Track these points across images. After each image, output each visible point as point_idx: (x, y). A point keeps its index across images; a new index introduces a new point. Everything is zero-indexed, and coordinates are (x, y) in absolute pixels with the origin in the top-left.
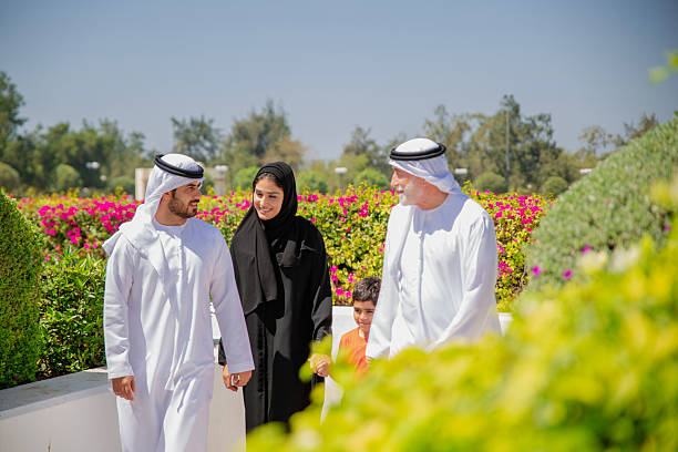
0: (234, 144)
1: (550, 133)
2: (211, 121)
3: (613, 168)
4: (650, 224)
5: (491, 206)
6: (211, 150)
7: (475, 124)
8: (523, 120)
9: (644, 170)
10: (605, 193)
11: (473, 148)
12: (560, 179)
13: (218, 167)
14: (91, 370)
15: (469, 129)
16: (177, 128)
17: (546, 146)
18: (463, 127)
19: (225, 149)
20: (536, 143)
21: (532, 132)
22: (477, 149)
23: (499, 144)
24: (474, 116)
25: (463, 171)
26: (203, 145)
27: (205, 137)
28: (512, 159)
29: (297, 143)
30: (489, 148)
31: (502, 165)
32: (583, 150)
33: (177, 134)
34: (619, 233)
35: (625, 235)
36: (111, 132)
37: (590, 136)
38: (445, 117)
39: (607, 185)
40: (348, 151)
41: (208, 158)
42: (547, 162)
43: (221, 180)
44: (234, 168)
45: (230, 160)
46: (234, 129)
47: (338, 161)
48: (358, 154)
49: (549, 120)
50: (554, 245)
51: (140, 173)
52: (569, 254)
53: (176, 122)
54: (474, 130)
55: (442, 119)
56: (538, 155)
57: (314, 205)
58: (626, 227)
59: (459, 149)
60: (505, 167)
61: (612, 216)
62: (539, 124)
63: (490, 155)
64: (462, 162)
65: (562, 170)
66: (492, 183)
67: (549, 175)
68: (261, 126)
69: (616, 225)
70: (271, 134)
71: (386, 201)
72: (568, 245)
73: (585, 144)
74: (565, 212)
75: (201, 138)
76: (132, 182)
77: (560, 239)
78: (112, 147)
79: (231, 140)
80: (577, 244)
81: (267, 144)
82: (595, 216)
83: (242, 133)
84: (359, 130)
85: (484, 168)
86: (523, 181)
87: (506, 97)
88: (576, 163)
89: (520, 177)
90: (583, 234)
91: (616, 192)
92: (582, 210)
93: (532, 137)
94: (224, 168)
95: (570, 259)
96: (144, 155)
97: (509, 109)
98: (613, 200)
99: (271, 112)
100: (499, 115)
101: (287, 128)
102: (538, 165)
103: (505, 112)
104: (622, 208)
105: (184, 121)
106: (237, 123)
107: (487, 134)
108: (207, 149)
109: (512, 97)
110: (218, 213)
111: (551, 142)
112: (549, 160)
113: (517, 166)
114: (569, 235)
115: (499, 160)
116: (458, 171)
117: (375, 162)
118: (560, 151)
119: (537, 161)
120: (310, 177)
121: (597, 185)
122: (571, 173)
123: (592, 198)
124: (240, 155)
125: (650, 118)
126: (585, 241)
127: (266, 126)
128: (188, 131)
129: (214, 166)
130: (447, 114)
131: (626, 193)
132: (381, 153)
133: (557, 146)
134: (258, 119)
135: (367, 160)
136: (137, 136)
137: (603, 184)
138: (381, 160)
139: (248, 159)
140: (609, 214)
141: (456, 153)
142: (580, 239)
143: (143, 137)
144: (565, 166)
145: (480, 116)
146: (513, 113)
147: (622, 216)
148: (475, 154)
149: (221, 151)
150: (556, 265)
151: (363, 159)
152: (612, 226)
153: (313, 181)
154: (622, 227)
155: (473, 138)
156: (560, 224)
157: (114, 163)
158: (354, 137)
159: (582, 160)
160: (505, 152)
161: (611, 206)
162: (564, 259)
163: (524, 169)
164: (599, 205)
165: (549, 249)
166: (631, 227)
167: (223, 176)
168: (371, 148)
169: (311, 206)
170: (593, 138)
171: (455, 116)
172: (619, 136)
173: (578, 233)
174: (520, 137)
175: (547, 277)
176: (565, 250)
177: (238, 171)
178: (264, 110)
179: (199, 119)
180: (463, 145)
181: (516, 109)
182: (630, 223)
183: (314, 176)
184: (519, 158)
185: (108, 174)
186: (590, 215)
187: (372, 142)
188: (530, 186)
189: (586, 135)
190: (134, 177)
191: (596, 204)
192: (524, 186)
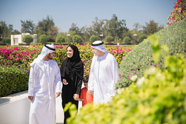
0: (38, 28)
1: (125, 25)
2: (32, 22)
3: (139, 48)
4: (148, 64)
5: (109, 49)
6: (32, 30)
7: (105, 22)
8: (118, 21)
9: (147, 49)
10: (137, 55)
11: (105, 29)
12: (128, 37)
13: (34, 35)
14: (2, 98)
15: (104, 23)
16: (22, 23)
17: (124, 28)
18: (102, 23)
19: (36, 29)
20: (121, 27)
21: (120, 24)
22: (106, 29)
23: (111, 28)
24: (105, 20)
25: (102, 35)
26: (30, 28)
27: (30, 26)
28: (115, 32)
29: (56, 28)
30: (109, 29)
31: (112, 33)
32: (134, 29)
33: (22, 25)
34: (141, 66)
35: (142, 66)
36: (3, 25)
37: (136, 25)
38: (97, 20)
39: (138, 53)
40: (70, 30)
41: (31, 32)
42: (124, 33)
43: (35, 38)
44: (39, 34)
45: (37, 32)
46: (38, 24)
47: (68, 33)
48: (73, 31)
49: (125, 21)
50: (125, 69)
51: (12, 36)
52: (129, 71)
53: (22, 22)
54: (105, 24)
55: (96, 21)
56: (122, 31)
57: (62, 49)
58: (143, 64)
59: (101, 29)
60: (113, 34)
61: (139, 61)
62: (122, 22)
63: (109, 31)
64: (102, 33)
65: (128, 35)
66: (110, 38)
67: (125, 36)
68: (46, 23)
69: (140, 64)
70: (49, 25)
71: (82, 48)
72: (128, 69)
73: (135, 28)
74: (128, 60)
75: (29, 26)
76: (10, 39)
77: (126, 67)
78: (4, 29)
79: (38, 27)
80: (130, 68)
81: (48, 28)
82: (135, 61)
83: (41, 24)
84: (73, 24)
85: (108, 34)
86: (118, 38)
87: (113, 15)
88: (132, 33)
89: (118, 37)
90: (132, 66)
91: (140, 55)
92: (132, 59)
93: (120, 26)
94: (36, 35)
95: (129, 72)
96: (13, 31)
97: (114, 18)
98: (139, 57)
99: (49, 19)
100: (112, 20)
101: (53, 23)
102: (122, 34)
103: (113, 19)
104: (142, 59)
105: (24, 21)
106: (39, 22)
107: (109, 25)
108: (31, 29)
109: (115, 15)
110: (36, 52)
111: (126, 27)
112: (125, 32)
113: (117, 34)
114: (129, 66)
115: (112, 32)
116: (101, 35)
117: (78, 33)
118: (128, 30)
119: (122, 32)
120: (60, 37)
121: (136, 53)
122: (131, 36)
123: (134, 56)
124: (40, 31)
125: (152, 21)
126: (132, 68)
127: (47, 23)
128: (25, 24)
129: (33, 34)
130: (98, 19)
131: (143, 55)
132: (79, 30)
133: (127, 28)
134: (45, 21)
135: (76, 32)
136: (11, 26)
137: (137, 52)
138: (79, 32)
139: (42, 32)
140: (138, 61)
141: (100, 30)
142: (131, 67)
143: (12, 26)
144: (129, 34)
145: (106, 20)
146: (115, 19)
147: (141, 62)
148: (105, 30)
149: (35, 30)
150: (125, 74)
151: (75, 32)
152: (139, 64)
153: (61, 38)
154: (141, 65)
155: (105, 26)
156: (126, 63)
157: (4, 33)
158: (72, 26)
159: (134, 32)
160: (113, 30)
161: (139, 59)
162: (127, 72)
163: (118, 35)
164: (136, 58)
165: (123, 70)
166: (144, 65)
167: (36, 37)
168: (77, 29)
169: (61, 49)
170: (137, 25)
171: (100, 20)
172: (143, 26)
173: (131, 66)
174: (117, 26)
175: (123, 77)
176: (128, 70)
177: (40, 35)
178: (47, 18)
179: (29, 21)
180: (102, 28)
181: (116, 18)
182: (143, 63)
183: (61, 37)
184: (117, 32)
185: (3, 36)
186: (134, 61)
187: (77, 27)
188: (120, 39)
189: (135, 25)
190: (10, 37)
191: (135, 58)
192: (119, 39)
